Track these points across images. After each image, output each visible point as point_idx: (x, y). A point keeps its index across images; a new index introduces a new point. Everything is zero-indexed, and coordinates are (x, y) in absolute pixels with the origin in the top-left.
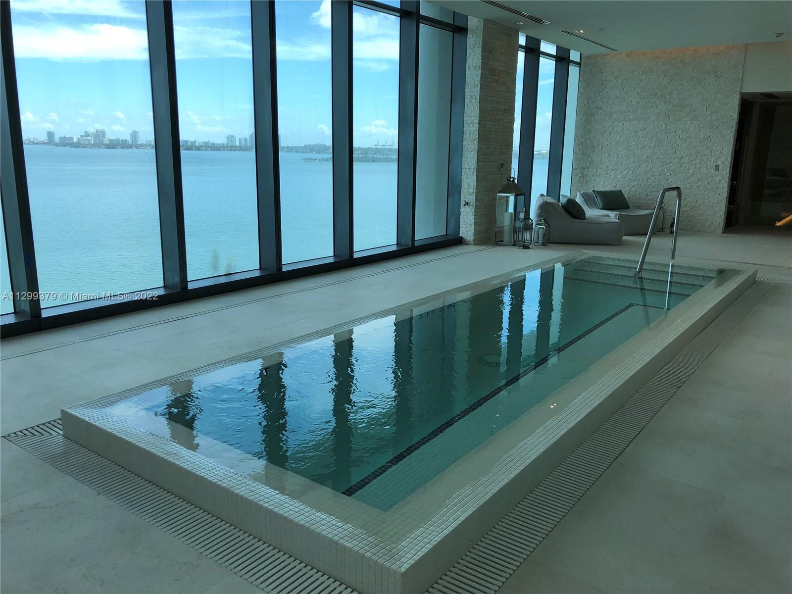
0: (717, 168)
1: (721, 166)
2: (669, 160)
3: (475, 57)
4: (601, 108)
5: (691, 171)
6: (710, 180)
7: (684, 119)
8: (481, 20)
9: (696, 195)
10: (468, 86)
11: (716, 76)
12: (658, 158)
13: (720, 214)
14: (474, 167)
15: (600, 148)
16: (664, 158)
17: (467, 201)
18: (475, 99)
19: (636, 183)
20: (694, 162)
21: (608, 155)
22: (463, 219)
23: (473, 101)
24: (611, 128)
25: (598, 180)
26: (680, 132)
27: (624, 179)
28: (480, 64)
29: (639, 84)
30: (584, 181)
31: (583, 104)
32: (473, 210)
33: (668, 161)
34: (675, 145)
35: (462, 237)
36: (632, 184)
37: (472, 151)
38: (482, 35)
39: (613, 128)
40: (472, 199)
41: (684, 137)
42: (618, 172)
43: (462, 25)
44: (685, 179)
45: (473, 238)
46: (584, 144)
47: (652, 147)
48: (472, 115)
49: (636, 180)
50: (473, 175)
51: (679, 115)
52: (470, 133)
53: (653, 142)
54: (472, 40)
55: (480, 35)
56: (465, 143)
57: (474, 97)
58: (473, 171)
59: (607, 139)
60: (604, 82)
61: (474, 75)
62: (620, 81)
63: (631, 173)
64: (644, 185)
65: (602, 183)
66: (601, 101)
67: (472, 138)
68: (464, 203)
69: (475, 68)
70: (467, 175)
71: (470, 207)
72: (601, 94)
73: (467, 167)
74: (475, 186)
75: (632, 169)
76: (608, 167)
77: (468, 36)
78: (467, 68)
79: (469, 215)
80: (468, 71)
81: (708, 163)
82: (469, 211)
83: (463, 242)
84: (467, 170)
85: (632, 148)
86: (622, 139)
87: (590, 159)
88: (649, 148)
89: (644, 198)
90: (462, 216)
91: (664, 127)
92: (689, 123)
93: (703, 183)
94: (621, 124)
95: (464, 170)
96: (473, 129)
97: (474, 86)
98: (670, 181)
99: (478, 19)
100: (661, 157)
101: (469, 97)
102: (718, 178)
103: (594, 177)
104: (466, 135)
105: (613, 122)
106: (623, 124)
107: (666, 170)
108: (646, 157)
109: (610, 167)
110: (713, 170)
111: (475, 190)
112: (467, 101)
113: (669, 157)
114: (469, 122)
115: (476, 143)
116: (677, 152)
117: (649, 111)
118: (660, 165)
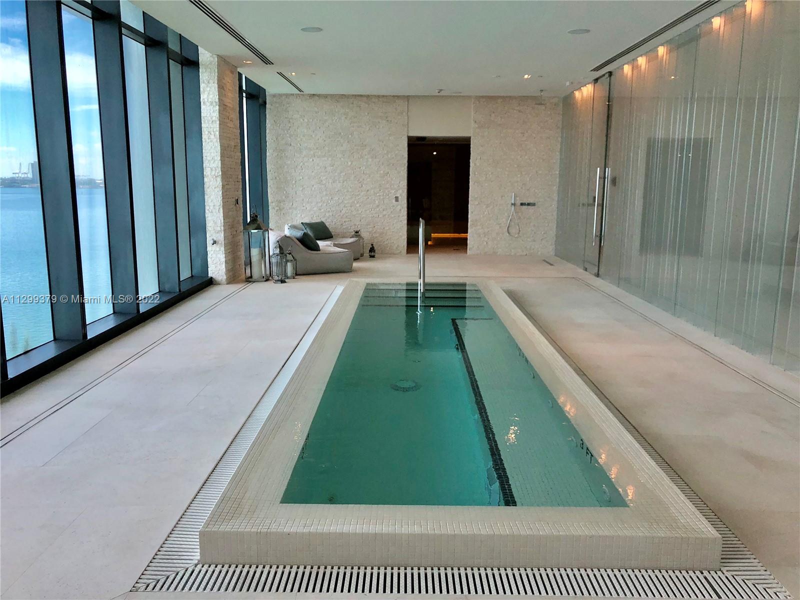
0: (397, 199)
1: (400, 198)
2: (358, 193)
3: (211, 93)
4: (291, 145)
5: (377, 202)
6: (392, 210)
7: (366, 157)
8: (215, 56)
9: (383, 223)
10: (205, 122)
11: (388, 121)
12: (348, 191)
13: (403, 238)
14: (219, 204)
15: (294, 182)
16: (353, 192)
17: (215, 239)
18: (214, 135)
19: (331, 214)
20: (378, 195)
21: (302, 189)
22: (211, 258)
23: (212, 137)
24: (302, 163)
25: (295, 212)
26: (364, 168)
27: (320, 211)
28: (217, 100)
29: (323, 124)
30: (282, 214)
31: (273, 141)
32: (223, 249)
33: (356, 194)
34: (361, 180)
35: (212, 278)
36: (327, 215)
37: (215, 188)
38: (216, 71)
39: (304, 164)
40: (221, 237)
41: (368, 172)
42: (313, 204)
43: (192, 58)
44: (373, 210)
45: (225, 277)
46: (277, 178)
47: (342, 182)
48: (212, 151)
49: (330, 211)
50: (219, 213)
51: (362, 153)
52: (212, 169)
53: (342, 176)
54: (205, 74)
55: (215, 71)
56: (206, 180)
57: (212, 133)
58: (219, 208)
59: (300, 174)
60: (291, 120)
61: (210, 110)
62: (306, 120)
63: (325, 205)
64: (338, 216)
65: (299, 215)
66: (290, 138)
67: (215, 175)
68: (212, 242)
69: (211, 103)
70: (212, 212)
71: (219, 245)
72: (289, 131)
73: (212, 204)
74: (223, 224)
75: (326, 201)
76: (303, 200)
77: (200, 71)
78: (202, 103)
79: (219, 254)
80: (203, 107)
81: (390, 195)
82: (218, 249)
83: (214, 283)
84: (212, 208)
85: (324, 182)
86: (313, 174)
87: (285, 192)
88: (339, 182)
89: (339, 227)
90: (209, 256)
91: (350, 163)
92: (370, 160)
93: (387, 212)
94: (311, 160)
95: (207, 208)
96: (215, 165)
97: (212, 122)
98: (360, 212)
99: (211, 55)
100: (350, 190)
101: (207, 133)
102: (399, 207)
103: (291, 210)
104: (207, 172)
105: (303, 158)
106: (313, 160)
107: (355, 202)
108: (337, 190)
109: (305, 200)
110: (394, 201)
111: (223, 228)
112: (204, 137)
113: (357, 190)
114: (208, 158)
115: (219, 179)
116: (363, 186)
117: (335, 149)
118: (350, 197)
